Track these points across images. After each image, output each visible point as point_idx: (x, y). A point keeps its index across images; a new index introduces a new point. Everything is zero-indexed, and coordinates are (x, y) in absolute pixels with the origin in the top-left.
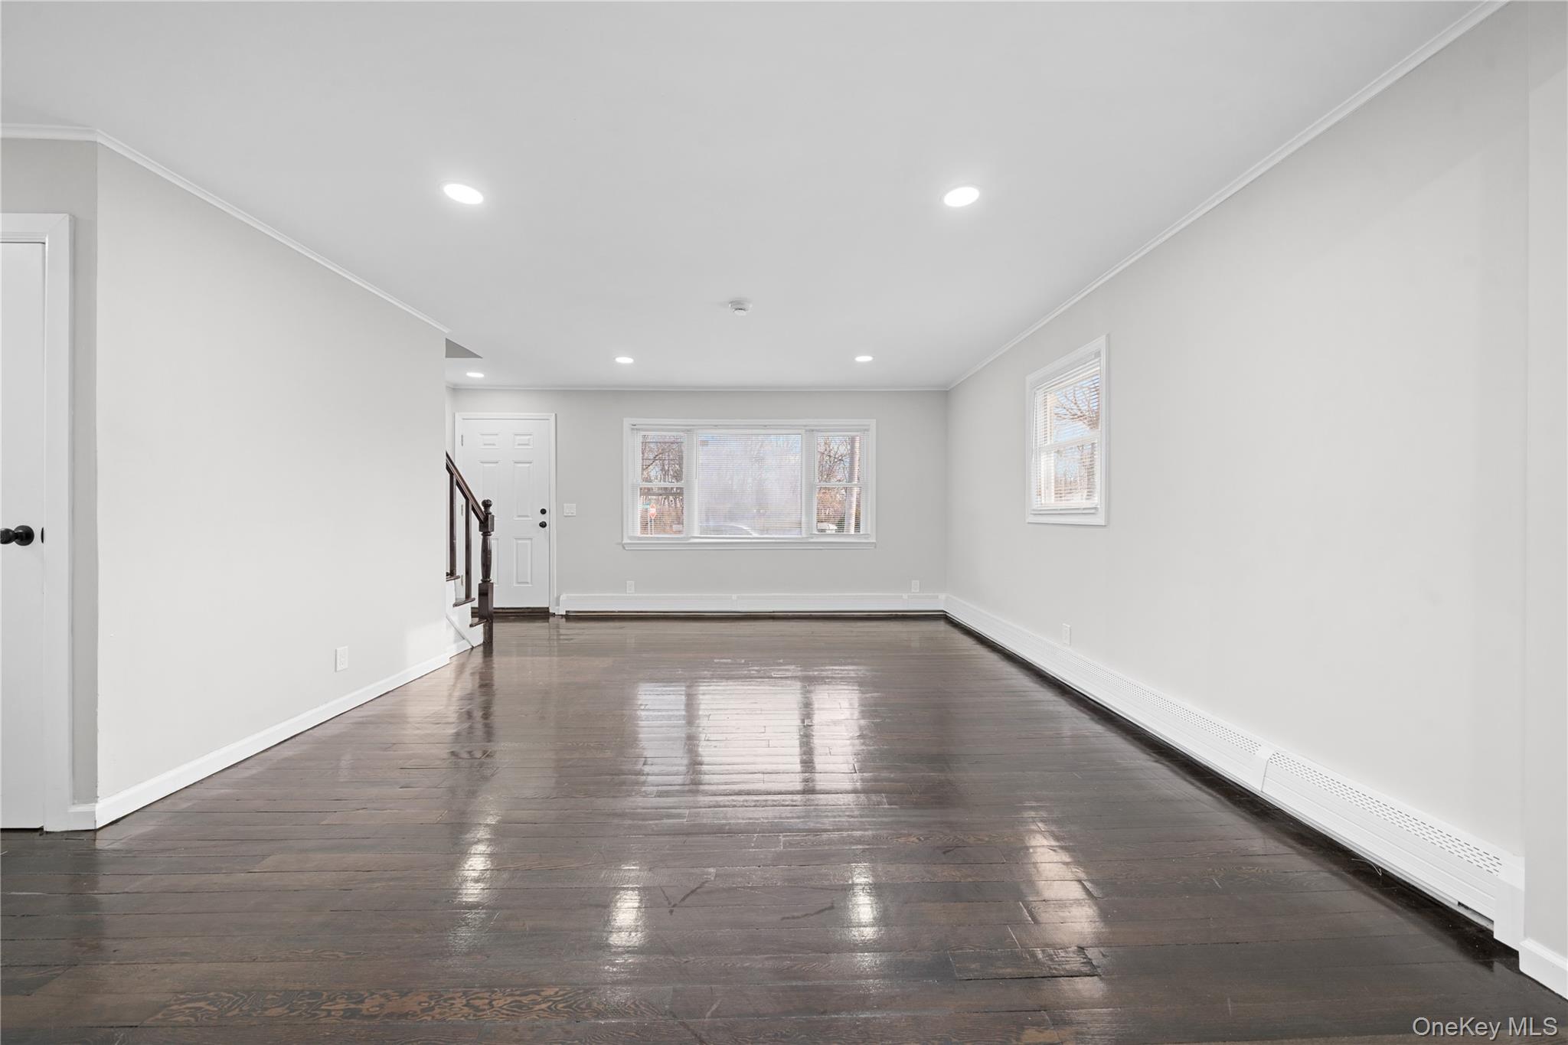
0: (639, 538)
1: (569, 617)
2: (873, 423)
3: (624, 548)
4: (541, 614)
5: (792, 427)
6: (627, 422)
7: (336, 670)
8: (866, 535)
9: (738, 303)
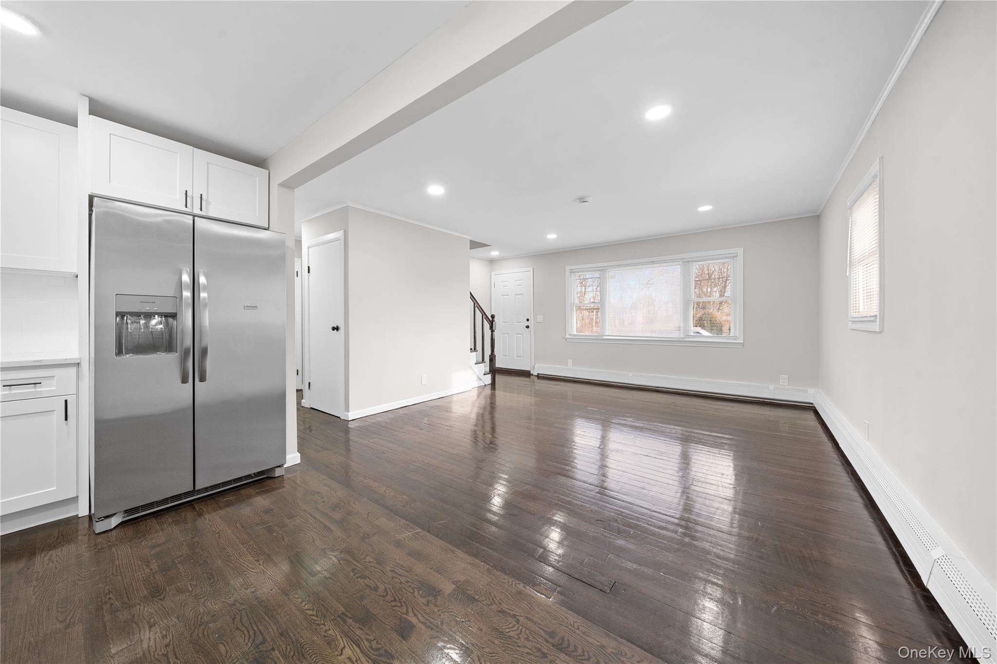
0: (575, 335)
1: (539, 377)
2: (740, 251)
3: (566, 340)
4: (526, 374)
5: (672, 261)
6: (568, 268)
7: (421, 384)
8: (735, 338)
9: (582, 199)
